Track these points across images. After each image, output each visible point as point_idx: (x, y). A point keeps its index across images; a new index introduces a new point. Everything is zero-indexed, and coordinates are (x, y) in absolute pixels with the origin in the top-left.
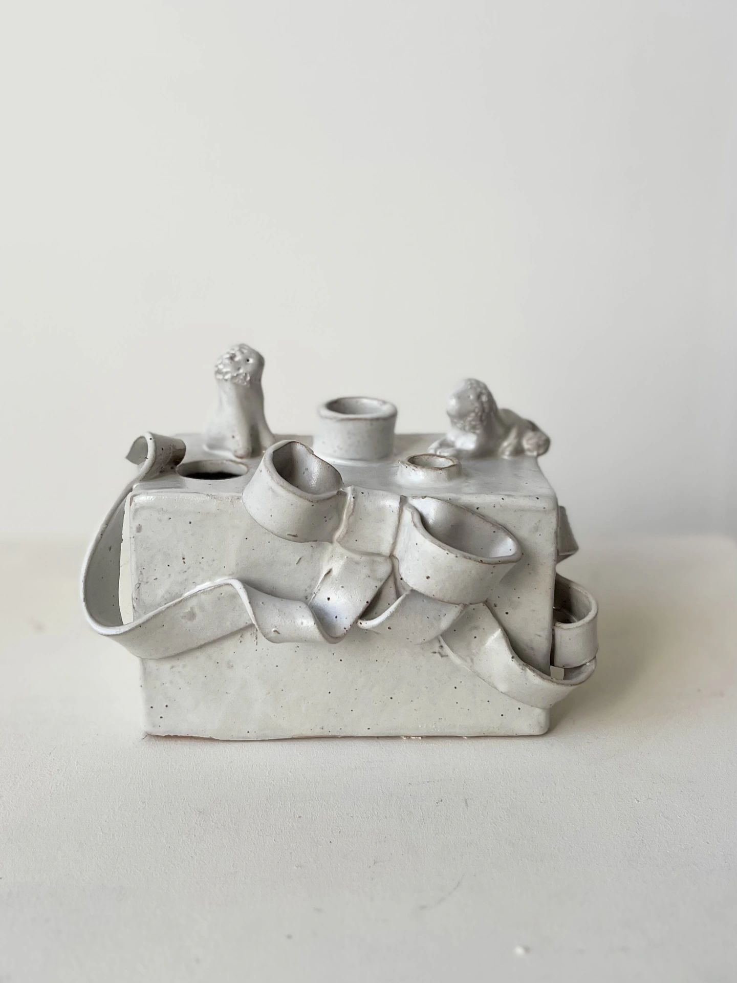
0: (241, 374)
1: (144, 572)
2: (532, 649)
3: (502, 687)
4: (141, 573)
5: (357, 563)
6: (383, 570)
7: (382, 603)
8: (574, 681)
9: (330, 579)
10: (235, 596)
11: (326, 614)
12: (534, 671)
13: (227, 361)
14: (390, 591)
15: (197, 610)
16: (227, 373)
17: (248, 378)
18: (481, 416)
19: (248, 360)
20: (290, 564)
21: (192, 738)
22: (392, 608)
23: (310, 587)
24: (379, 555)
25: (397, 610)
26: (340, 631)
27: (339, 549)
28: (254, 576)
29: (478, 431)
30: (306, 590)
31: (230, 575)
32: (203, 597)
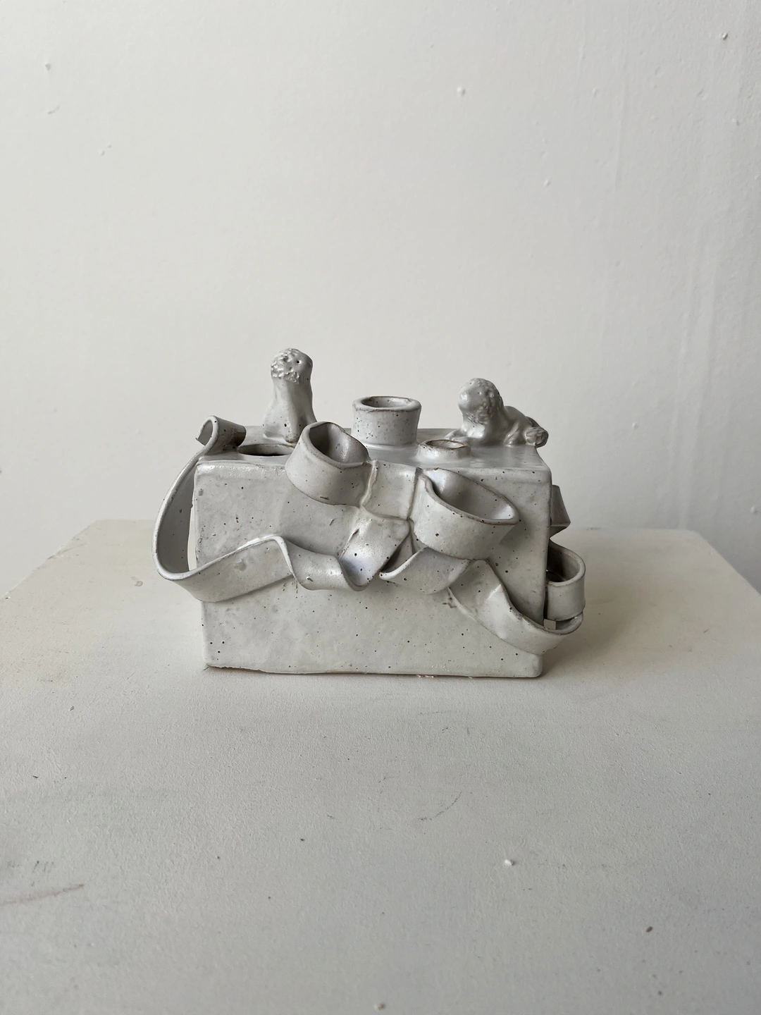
0: (292, 373)
1: (205, 528)
2: (528, 603)
3: (502, 635)
4: (203, 530)
5: (380, 525)
6: (402, 531)
7: (401, 558)
8: (565, 631)
9: (357, 538)
10: (278, 550)
11: (354, 567)
12: (529, 621)
13: (281, 363)
14: (407, 548)
15: (247, 562)
16: (280, 372)
17: (298, 377)
18: (489, 410)
19: (298, 362)
20: (325, 525)
21: (244, 670)
22: (407, 563)
23: (341, 544)
24: (398, 518)
25: (411, 564)
26: (364, 581)
27: (365, 513)
28: (295, 534)
29: (486, 423)
30: (338, 548)
31: (275, 533)
32: (252, 550)
